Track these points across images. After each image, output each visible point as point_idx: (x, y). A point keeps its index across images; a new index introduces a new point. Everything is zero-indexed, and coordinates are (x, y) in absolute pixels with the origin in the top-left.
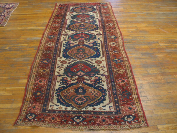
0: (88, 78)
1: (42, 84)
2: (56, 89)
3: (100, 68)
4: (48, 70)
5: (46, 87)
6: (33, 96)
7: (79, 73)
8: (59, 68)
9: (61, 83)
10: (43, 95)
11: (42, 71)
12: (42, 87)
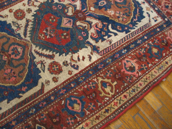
0: (70, 9)
1: (135, 61)
2: (126, 33)
3: (35, 6)
4: (98, 80)
5: (135, 52)
6: (164, 54)
7: (69, 26)
8: (78, 63)
9: (110, 36)
10: (151, 42)
11: (108, 89)
12: (139, 58)
